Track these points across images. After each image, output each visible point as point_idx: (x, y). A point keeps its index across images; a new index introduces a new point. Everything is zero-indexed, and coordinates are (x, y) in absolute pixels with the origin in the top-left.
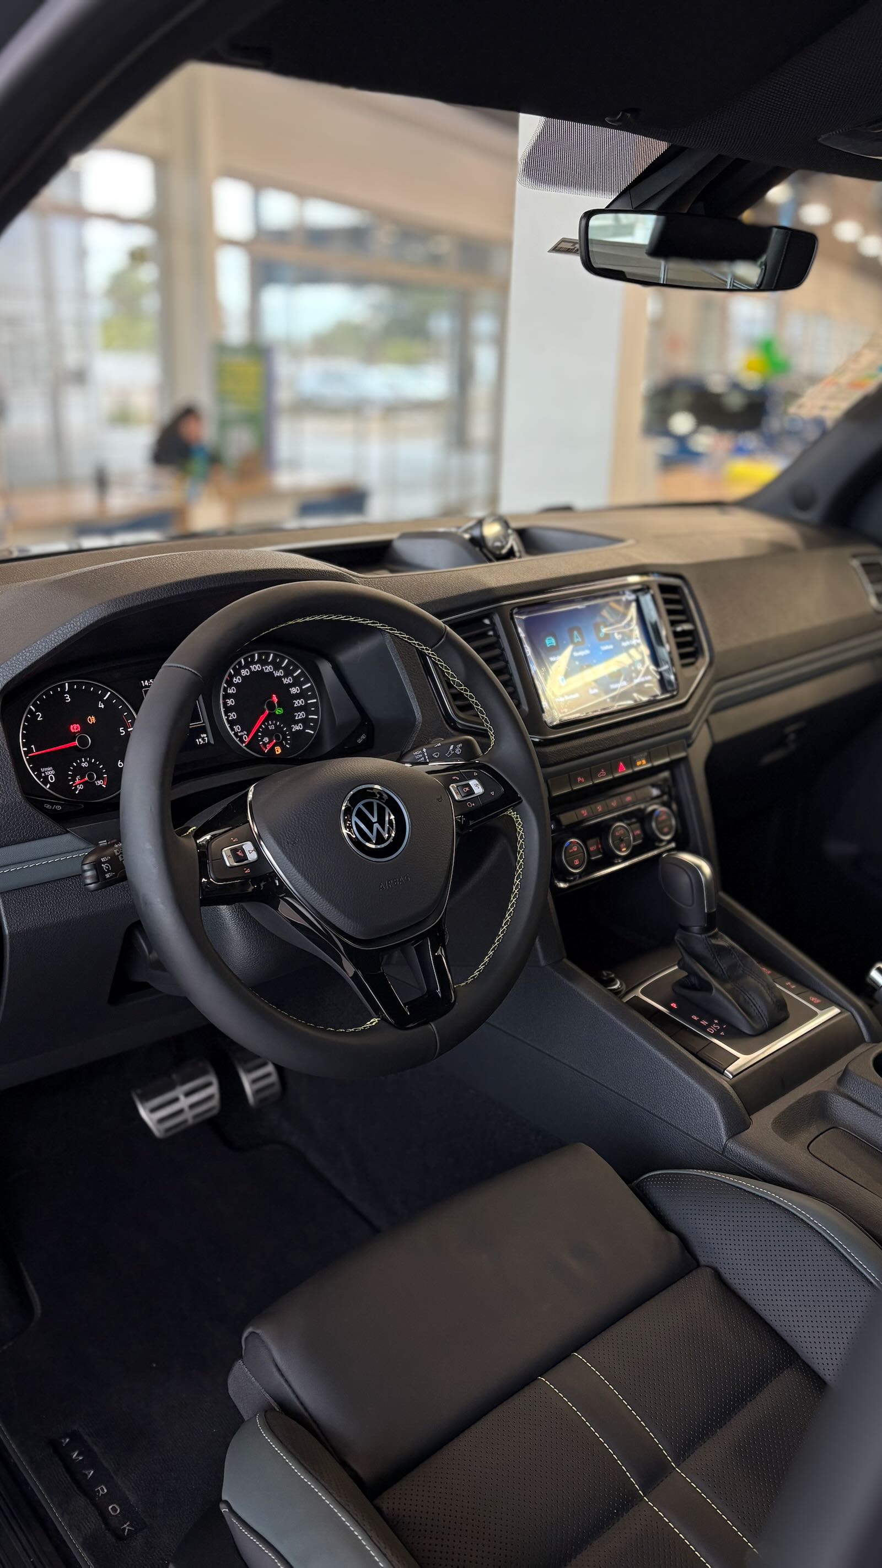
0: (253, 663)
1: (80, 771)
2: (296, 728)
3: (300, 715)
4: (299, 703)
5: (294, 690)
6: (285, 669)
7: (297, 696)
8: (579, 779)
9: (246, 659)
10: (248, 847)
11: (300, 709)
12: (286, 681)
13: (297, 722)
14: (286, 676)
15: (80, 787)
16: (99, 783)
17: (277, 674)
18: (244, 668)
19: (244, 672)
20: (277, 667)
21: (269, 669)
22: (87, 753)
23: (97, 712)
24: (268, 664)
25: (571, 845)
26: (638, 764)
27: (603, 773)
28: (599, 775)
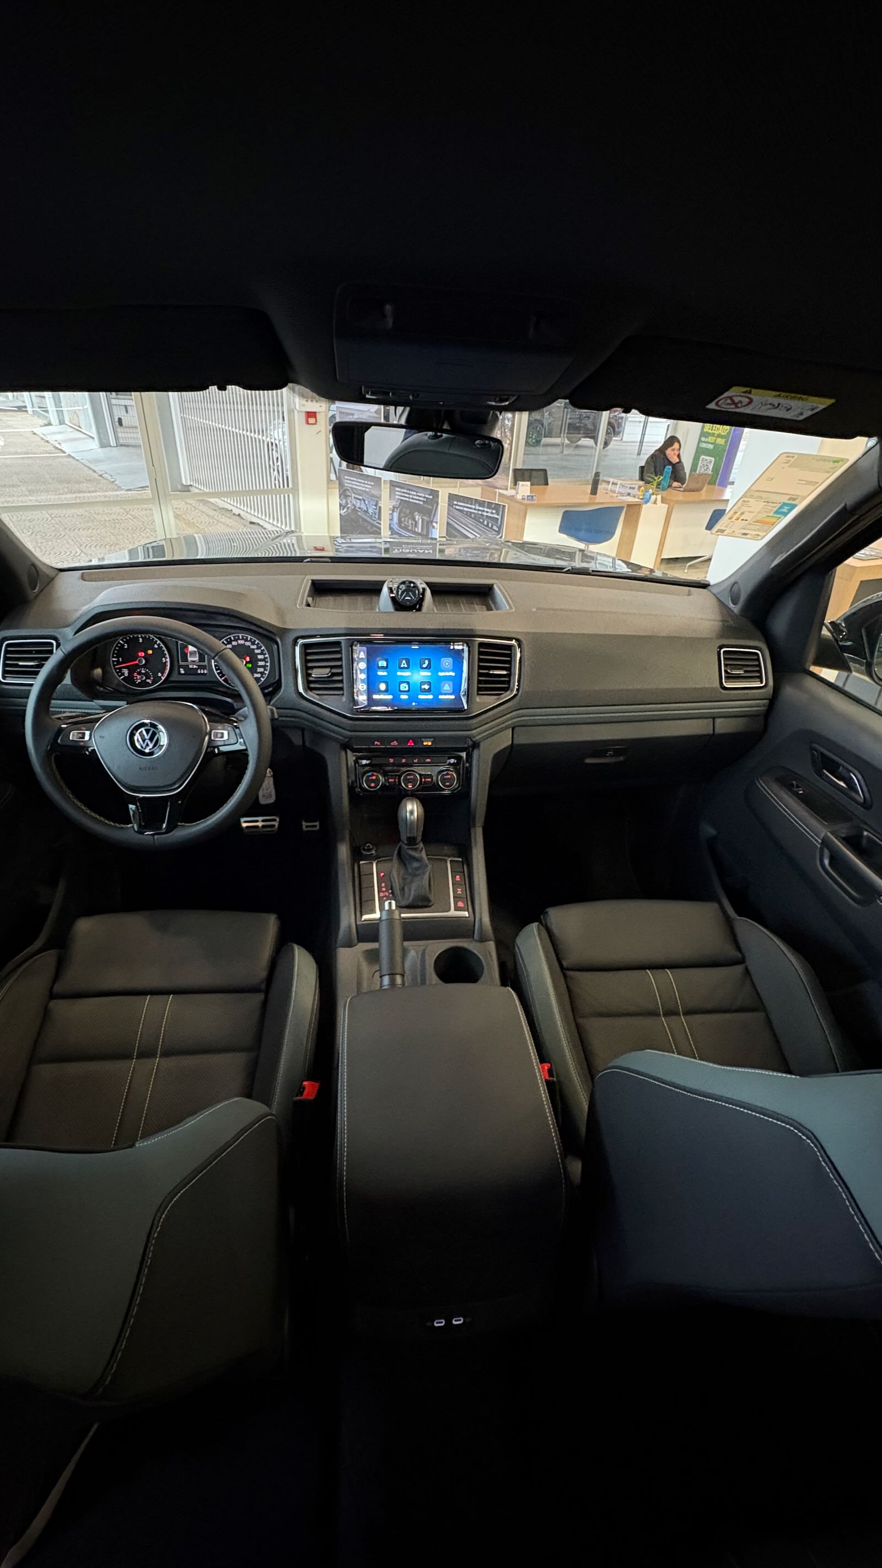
0: (239, 639)
1: (139, 673)
2: (256, 675)
3: (261, 670)
4: (261, 663)
5: (260, 657)
7: (261, 660)
8: (376, 743)
9: (234, 637)
10: (87, 733)
11: (261, 667)
12: (257, 651)
14: (257, 649)
15: (139, 681)
16: (148, 681)
17: (252, 647)
18: (234, 641)
19: (234, 643)
21: (248, 644)
22: (144, 666)
23: (153, 649)
25: (373, 775)
26: (425, 744)
27: (395, 743)
28: (392, 744)
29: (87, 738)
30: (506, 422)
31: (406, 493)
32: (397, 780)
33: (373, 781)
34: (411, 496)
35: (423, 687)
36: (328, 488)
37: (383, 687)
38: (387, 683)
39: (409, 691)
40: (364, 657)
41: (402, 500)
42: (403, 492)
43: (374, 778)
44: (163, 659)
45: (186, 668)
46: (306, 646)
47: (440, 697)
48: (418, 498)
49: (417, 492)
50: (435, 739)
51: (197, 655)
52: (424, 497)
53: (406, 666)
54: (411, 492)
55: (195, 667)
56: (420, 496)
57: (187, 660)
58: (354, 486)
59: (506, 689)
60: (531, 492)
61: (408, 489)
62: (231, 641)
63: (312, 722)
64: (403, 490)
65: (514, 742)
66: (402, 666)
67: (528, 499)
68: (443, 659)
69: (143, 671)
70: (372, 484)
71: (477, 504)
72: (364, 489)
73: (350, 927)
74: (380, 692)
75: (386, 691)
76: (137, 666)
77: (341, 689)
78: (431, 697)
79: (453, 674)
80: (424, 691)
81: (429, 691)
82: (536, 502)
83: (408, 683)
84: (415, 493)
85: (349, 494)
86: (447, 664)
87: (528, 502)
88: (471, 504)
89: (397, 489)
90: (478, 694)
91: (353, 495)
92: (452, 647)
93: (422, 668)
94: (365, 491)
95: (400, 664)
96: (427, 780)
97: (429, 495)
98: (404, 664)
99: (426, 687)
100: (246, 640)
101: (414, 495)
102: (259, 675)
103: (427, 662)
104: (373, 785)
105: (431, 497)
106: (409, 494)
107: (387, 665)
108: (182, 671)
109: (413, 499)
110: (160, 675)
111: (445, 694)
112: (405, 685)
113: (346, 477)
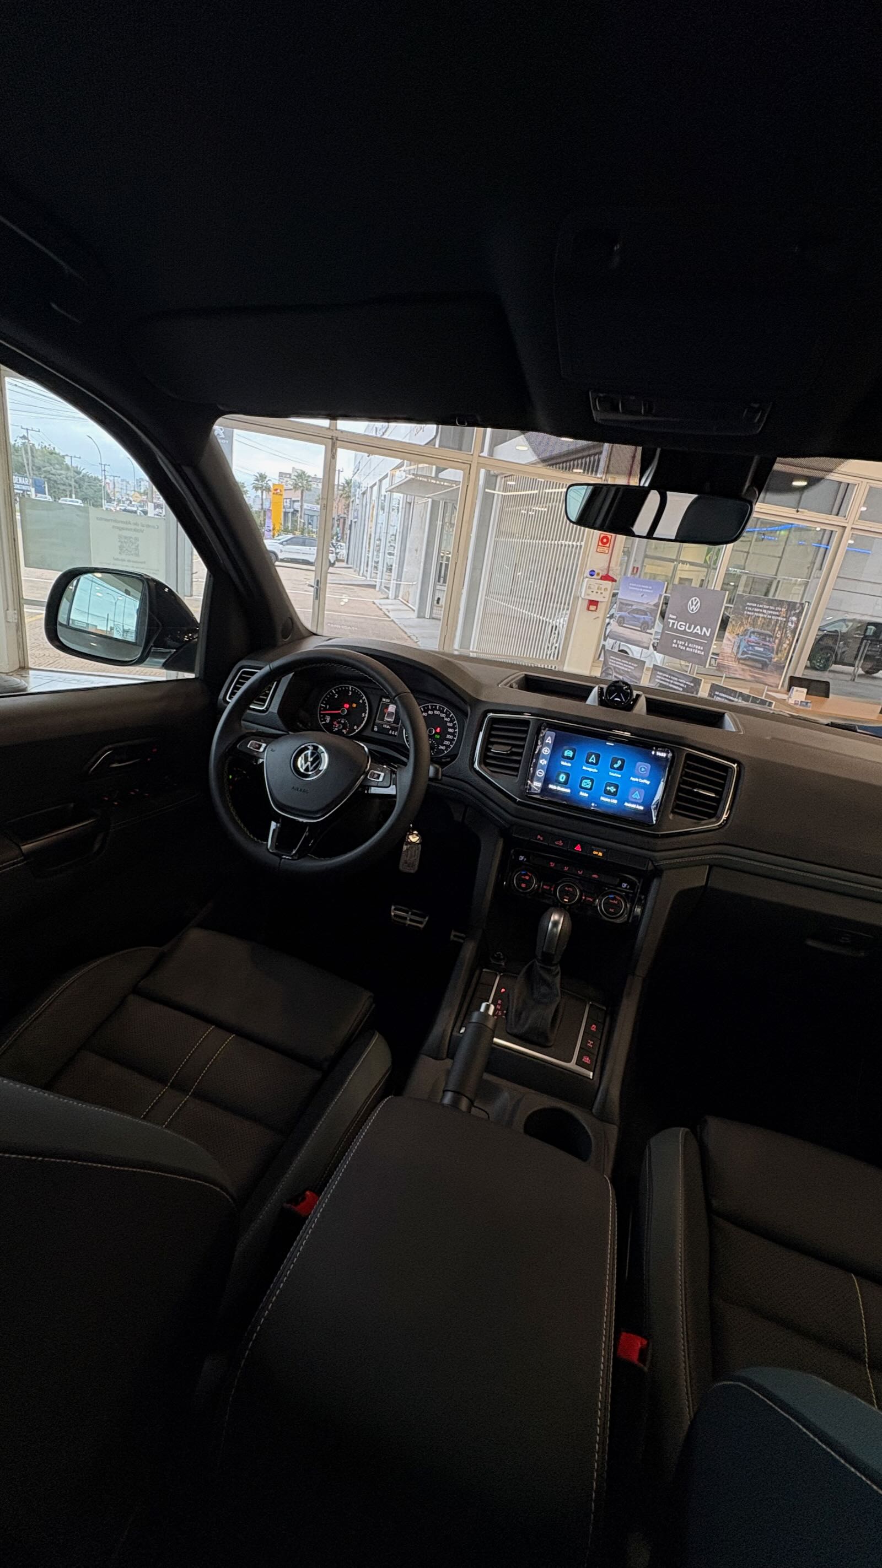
0: (435, 709)
1: (339, 723)
2: (441, 747)
3: (447, 743)
4: (448, 736)
5: (450, 730)
6: (451, 718)
7: (450, 734)
8: (539, 837)
9: (433, 706)
11: (448, 739)
12: (448, 724)
13: (443, 745)
14: (450, 722)
15: (336, 729)
16: (344, 731)
17: (446, 719)
18: (431, 710)
19: (430, 712)
20: (447, 717)
21: (443, 715)
22: (344, 717)
23: (358, 703)
24: (444, 713)
25: (525, 875)
26: (595, 853)
27: (561, 843)
28: (556, 843)
29: (261, 750)
30: (790, 624)
31: (668, 678)
32: (552, 889)
33: (524, 881)
34: (672, 681)
35: (608, 788)
36: (592, 666)
37: (562, 778)
38: (568, 775)
39: (590, 789)
40: (550, 742)
41: (661, 684)
42: (665, 677)
43: (527, 878)
44: (363, 714)
45: (380, 726)
46: (493, 720)
47: (626, 804)
48: (678, 684)
49: (678, 678)
50: (607, 851)
51: (394, 717)
52: (685, 684)
53: (594, 762)
54: (672, 677)
55: (388, 727)
56: (681, 683)
57: (383, 720)
58: (617, 666)
59: (710, 816)
60: (806, 699)
61: (670, 675)
62: (428, 710)
63: (479, 800)
64: (664, 675)
65: (709, 885)
66: (590, 761)
67: (800, 705)
68: (639, 763)
69: (343, 721)
70: (635, 665)
71: (740, 698)
72: (626, 669)
73: (443, 1037)
74: (558, 783)
75: (565, 784)
76: (339, 716)
77: (517, 770)
78: (615, 801)
79: (648, 782)
80: (608, 793)
81: (615, 794)
82: (810, 709)
83: (592, 781)
84: (676, 679)
85: (611, 673)
86: (643, 769)
87: (801, 707)
88: (734, 697)
89: (659, 673)
90: (673, 812)
91: (614, 674)
92: (653, 753)
93: (612, 767)
94: (628, 672)
95: (589, 756)
96: (588, 899)
97: (691, 682)
98: (593, 759)
99: (612, 789)
100: (442, 712)
101: (675, 681)
102: (443, 748)
103: (619, 762)
104: (523, 885)
105: (692, 685)
106: (670, 679)
107: (574, 755)
108: (376, 729)
109: (673, 684)
110: (355, 727)
111: (633, 803)
112: (588, 781)
113: (612, 657)
